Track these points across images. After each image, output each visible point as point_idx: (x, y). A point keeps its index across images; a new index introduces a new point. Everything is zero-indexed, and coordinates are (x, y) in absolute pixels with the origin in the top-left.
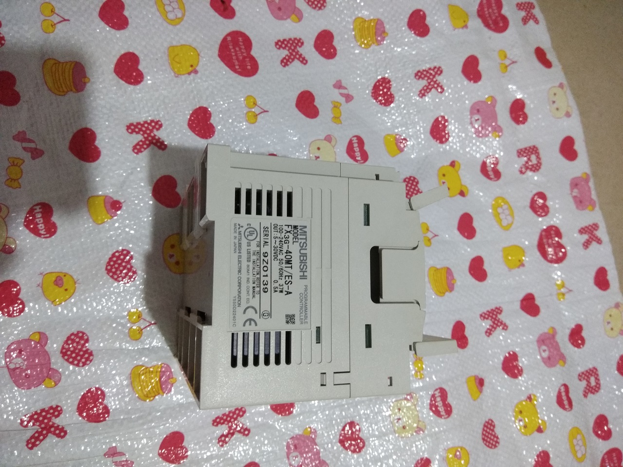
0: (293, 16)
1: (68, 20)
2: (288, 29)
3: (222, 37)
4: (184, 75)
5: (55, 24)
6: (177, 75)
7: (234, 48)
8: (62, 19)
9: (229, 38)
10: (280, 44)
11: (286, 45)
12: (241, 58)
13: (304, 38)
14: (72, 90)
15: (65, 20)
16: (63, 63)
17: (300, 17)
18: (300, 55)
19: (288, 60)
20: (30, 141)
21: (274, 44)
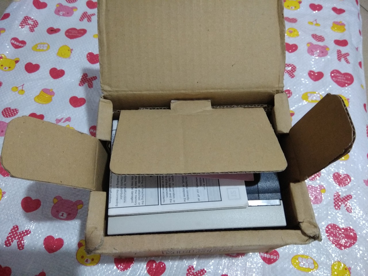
0: (74, 10)
1: (24, 84)
2: (78, 14)
3: (65, 36)
4: (70, 55)
5: (22, 90)
6: (70, 58)
7: (72, 33)
8: (22, 86)
9: (67, 34)
10: (81, 19)
11: (83, 18)
12: (77, 33)
13: (85, 11)
14: (52, 97)
15: (23, 85)
16: (39, 95)
17: (76, 8)
18: (91, 15)
19: (89, 19)
20: (62, 119)
21: (80, 22)
